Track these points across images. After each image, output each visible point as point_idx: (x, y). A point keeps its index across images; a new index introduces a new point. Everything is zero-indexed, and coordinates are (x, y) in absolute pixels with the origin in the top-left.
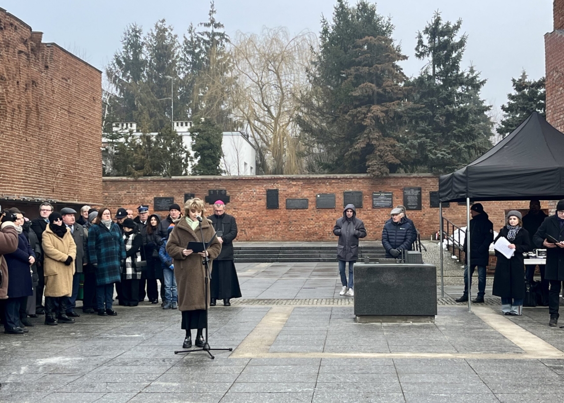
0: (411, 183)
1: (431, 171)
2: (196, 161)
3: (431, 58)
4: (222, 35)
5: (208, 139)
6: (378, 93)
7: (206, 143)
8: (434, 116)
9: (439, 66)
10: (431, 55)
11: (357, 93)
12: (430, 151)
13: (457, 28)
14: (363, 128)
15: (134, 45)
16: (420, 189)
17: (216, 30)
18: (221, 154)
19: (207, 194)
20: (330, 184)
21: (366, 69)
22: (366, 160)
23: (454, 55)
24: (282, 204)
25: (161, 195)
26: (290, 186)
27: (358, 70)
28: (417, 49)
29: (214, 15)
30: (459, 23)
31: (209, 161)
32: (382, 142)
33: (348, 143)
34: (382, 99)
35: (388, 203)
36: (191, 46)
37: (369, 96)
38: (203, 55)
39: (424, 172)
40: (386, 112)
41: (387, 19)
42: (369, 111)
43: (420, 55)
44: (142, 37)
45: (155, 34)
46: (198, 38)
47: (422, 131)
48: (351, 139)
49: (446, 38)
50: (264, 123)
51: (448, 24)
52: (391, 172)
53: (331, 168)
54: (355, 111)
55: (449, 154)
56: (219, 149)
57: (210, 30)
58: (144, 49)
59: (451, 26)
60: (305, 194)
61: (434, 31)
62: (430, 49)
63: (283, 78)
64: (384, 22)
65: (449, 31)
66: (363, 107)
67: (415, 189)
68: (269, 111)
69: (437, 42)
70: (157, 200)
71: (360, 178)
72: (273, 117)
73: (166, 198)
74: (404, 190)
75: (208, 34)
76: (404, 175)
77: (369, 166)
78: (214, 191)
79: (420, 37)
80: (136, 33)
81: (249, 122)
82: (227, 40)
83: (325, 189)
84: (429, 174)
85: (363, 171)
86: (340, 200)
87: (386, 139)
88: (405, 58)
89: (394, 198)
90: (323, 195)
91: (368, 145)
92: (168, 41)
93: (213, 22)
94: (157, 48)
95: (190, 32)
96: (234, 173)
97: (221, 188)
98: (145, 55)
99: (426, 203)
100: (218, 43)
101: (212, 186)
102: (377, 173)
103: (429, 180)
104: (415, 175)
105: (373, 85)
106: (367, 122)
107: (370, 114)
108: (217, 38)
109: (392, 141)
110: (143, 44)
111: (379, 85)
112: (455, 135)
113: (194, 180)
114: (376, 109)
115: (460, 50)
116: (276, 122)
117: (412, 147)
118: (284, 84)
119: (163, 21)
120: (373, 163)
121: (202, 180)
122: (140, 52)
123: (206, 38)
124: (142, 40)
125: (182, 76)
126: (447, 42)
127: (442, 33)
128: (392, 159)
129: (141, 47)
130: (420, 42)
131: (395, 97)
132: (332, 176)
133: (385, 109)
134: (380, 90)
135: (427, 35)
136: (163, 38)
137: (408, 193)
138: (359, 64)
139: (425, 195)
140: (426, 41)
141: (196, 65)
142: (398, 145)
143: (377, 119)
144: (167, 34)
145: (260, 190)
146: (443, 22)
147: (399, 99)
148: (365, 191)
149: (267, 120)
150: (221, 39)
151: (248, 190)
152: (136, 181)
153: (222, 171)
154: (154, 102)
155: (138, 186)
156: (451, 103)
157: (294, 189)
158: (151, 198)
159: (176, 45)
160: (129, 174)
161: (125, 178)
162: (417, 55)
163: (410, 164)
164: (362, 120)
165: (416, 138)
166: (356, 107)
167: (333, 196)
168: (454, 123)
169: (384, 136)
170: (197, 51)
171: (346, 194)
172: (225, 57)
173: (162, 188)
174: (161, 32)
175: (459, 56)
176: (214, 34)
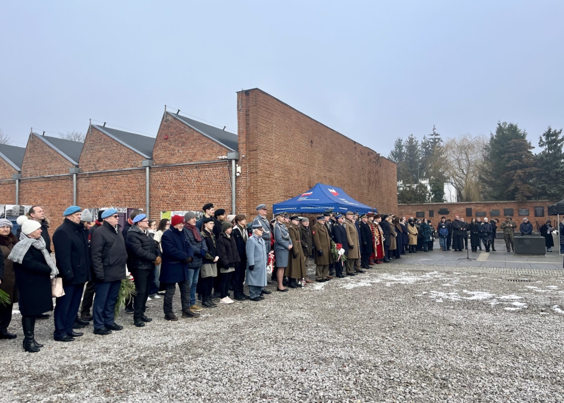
0: (538, 205)
1: (549, 199)
2: (432, 196)
3: (547, 147)
4: (439, 139)
5: (438, 187)
6: (520, 165)
7: (437, 189)
8: (549, 173)
9: (551, 150)
10: (547, 145)
11: (509, 165)
12: (548, 190)
13: (560, 132)
14: (513, 180)
15: (399, 146)
16: (543, 207)
17: (436, 137)
18: (444, 193)
19: (439, 210)
20: (497, 205)
21: (513, 154)
22: (515, 195)
23: (559, 145)
24: (473, 214)
25: (419, 211)
26: (477, 207)
27: (509, 155)
28: (539, 143)
29: (435, 131)
30: (561, 130)
31: (439, 196)
32: (523, 186)
33: (505, 187)
34: (522, 167)
35: (527, 213)
36: (424, 145)
37: (515, 166)
38: (430, 149)
39: (545, 199)
40: (525, 173)
41: (523, 131)
42: (516, 173)
43: (541, 146)
44: (403, 142)
45: (408, 141)
46: (428, 141)
47: (543, 181)
48: (507, 185)
49: (554, 137)
50: (460, 177)
51: (555, 131)
52: (527, 200)
53: (497, 198)
54: (508, 173)
55: (558, 191)
56: (443, 191)
57: (433, 137)
58: (404, 148)
59: (557, 132)
60: (485, 210)
61: (548, 134)
62: (546, 143)
63: (469, 156)
64: (522, 132)
65: (556, 134)
66: (513, 171)
67: (541, 207)
68: (463, 172)
69: (550, 139)
70: (417, 213)
71: (512, 203)
72: (464, 174)
73: (421, 212)
74: (535, 207)
75: (432, 139)
76: (535, 201)
77: (516, 197)
78: (442, 209)
79: (541, 138)
80: (400, 141)
81: (453, 177)
82: (441, 141)
83: (495, 208)
84: (547, 200)
85: (513, 199)
86: (502, 213)
87: (525, 185)
88: (533, 148)
89: (530, 211)
90: (493, 210)
91: (515, 188)
92: (414, 143)
93: (434, 133)
94: (409, 147)
95: (424, 139)
96: (449, 201)
97: (445, 208)
98: (404, 150)
99: (546, 213)
100: (437, 142)
101: (441, 207)
102: (520, 200)
103: (548, 203)
104: (540, 201)
105: (517, 161)
106: (515, 178)
107: (516, 174)
108: (437, 140)
109: (528, 186)
110: (403, 145)
111: (520, 161)
112: (560, 182)
113: (433, 205)
114: (519, 172)
115: (562, 143)
116: (467, 177)
117: (538, 188)
118: (470, 159)
119: (412, 135)
120: (518, 196)
121: (437, 204)
122: (402, 149)
123: (432, 141)
124: (402, 144)
125: (421, 158)
126: (555, 139)
127: (553, 135)
128: (528, 194)
129: (402, 147)
130: (541, 140)
131: (528, 166)
132: (498, 202)
133: (524, 171)
134: (521, 163)
135: (544, 137)
136: (412, 142)
137: (537, 209)
138: (510, 152)
139: (546, 210)
140: (544, 139)
141: (428, 153)
142: (531, 187)
143: (520, 176)
144: (414, 140)
145: (462, 209)
146: (552, 131)
147: (531, 166)
148: (514, 208)
149: (462, 176)
150: (439, 141)
151: (458, 209)
152: (408, 205)
153: (444, 200)
154: (409, 171)
155: (409, 207)
156: (558, 168)
157: (479, 208)
158: (415, 212)
159: (418, 145)
160: (405, 203)
161: (403, 204)
162: (539, 146)
163: (537, 196)
164: (512, 176)
165: (540, 184)
166: (509, 171)
167: (498, 211)
168: (560, 176)
169: (523, 183)
170: (427, 147)
171: (505, 210)
172: (441, 148)
173: (419, 208)
174: (411, 139)
175: (562, 145)
176: (435, 139)
